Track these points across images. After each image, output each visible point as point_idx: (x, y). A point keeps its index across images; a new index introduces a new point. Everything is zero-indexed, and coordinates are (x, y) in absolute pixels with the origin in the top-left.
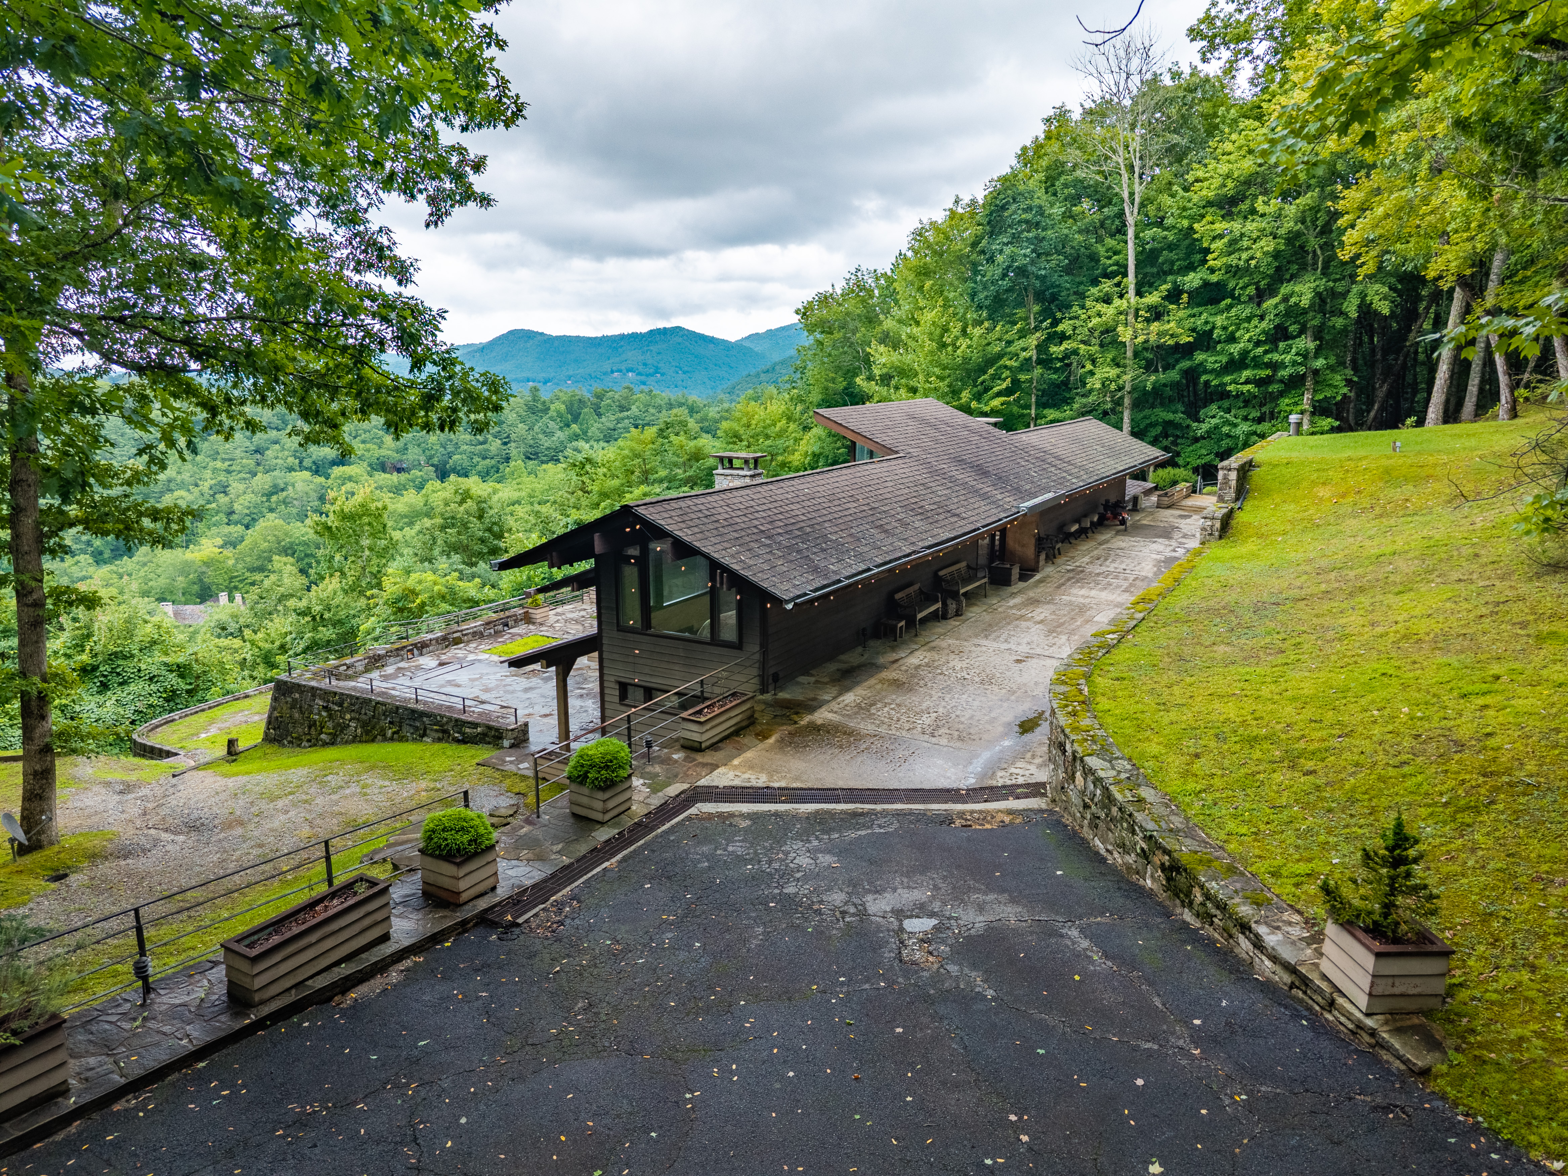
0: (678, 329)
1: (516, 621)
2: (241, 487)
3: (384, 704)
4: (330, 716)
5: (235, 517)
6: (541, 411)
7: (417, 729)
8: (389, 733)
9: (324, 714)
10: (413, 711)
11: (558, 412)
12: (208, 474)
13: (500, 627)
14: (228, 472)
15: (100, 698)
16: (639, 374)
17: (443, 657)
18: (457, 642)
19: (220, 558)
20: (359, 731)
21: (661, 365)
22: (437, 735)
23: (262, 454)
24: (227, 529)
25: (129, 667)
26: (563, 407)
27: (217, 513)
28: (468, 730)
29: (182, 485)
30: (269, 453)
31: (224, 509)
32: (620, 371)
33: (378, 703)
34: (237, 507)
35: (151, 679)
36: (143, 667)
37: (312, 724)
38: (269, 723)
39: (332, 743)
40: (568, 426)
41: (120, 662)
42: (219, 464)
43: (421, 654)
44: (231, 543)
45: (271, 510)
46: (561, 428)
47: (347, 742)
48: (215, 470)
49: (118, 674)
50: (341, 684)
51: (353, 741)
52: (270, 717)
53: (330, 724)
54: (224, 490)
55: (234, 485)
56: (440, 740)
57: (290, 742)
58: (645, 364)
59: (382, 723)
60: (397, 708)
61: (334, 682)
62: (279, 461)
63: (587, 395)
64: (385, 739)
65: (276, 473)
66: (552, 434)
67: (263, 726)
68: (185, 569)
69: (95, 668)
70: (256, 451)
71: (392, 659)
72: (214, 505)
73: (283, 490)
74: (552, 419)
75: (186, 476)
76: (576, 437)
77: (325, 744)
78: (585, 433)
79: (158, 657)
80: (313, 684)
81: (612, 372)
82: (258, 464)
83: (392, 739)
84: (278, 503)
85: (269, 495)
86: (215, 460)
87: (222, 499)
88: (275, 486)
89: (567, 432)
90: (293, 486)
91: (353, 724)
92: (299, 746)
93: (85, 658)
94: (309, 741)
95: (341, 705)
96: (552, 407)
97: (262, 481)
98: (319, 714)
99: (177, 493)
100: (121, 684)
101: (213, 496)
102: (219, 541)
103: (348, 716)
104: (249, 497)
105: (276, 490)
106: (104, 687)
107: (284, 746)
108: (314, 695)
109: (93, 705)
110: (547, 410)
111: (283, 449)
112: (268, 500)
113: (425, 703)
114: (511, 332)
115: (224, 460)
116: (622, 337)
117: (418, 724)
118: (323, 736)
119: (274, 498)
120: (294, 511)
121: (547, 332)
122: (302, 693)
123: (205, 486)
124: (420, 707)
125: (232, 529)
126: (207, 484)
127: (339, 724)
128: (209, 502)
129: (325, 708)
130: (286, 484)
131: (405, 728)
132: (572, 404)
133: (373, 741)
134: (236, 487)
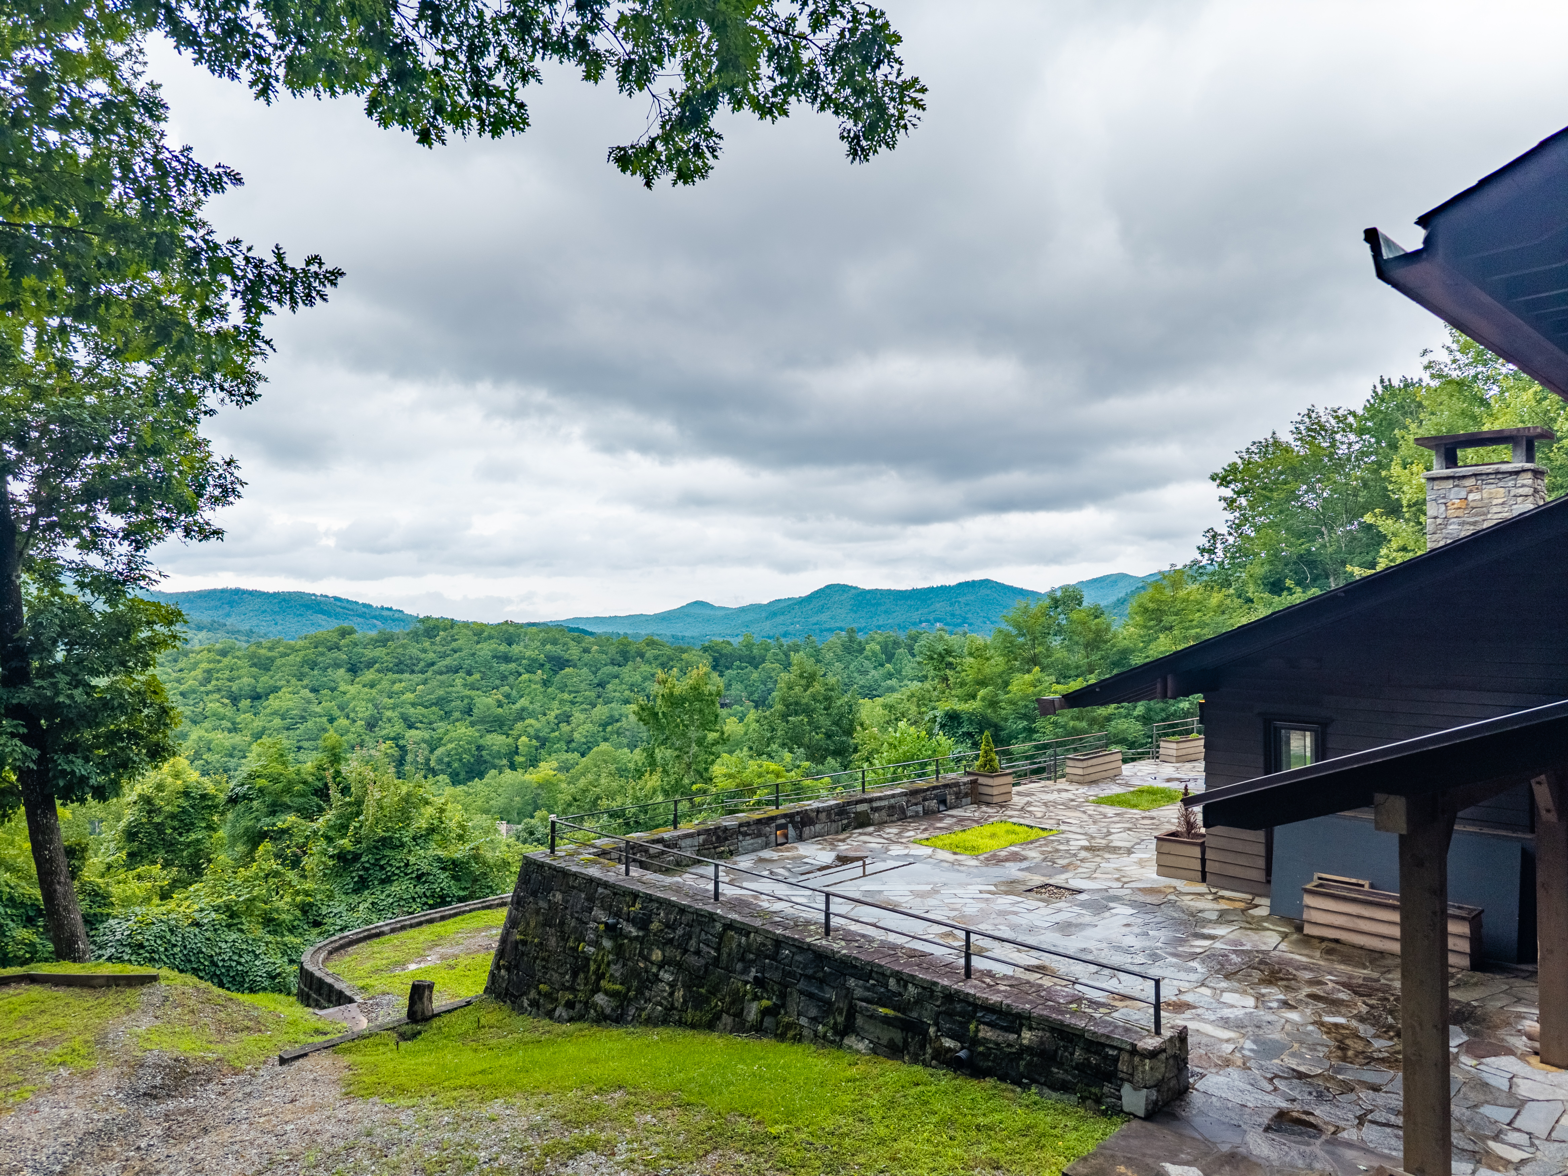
0: (986, 583)
1: (958, 796)
2: (582, 717)
3: (744, 930)
4: (619, 951)
5: (574, 745)
6: (857, 651)
7: (827, 1008)
8: (753, 1011)
9: (607, 944)
10: (821, 957)
11: (873, 652)
12: (556, 703)
13: (933, 804)
14: (573, 703)
15: (354, 899)
16: (947, 624)
17: (842, 847)
18: (862, 822)
19: (554, 779)
20: (679, 994)
21: (969, 615)
22: (887, 1035)
23: (604, 688)
24: (565, 756)
25: (397, 857)
26: (878, 647)
27: (559, 740)
28: (985, 1032)
29: (533, 715)
30: (609, 687)
31: (565, 737)
32: (928, 621)
33: (730, 926)
34: (576, 735)
35: (419, 877)
36: (412, 860)
37: (580, 965)
38: (501, 954)
39: (617, 1019)
40: (882, 665)
41: (387, 852)
42: (566, 696)
43: (800, 838)
44: (565, 768)
45: (606, 740)
46: (875, 668)
47: (651, 1022)
48: (562, 702)
49: (382, 868)
50: (650, 876)
51: (664, 1021)
52: (504, 941)
53: (616, 970)
54: (566, 718)
55: (577, 715)
56: (894, 1051)
57: (534, 1004)
58: (953, 615)
59: (736, 982)
60: (779, 943)
61: (635, 872)
62: (617, 694)
63: (902, 636)
64: (741, 1027)
65: (612, 705)
66: (866, 673)
67: (488, 960)
68: (522, 789)
69: (356, 857)
70: (598, 685)
71: (748, 842)
72: (557, 733)
73: (617, 721)
74: (866, 658)
75: (537, 706)
76: (890, 676)
77: (602, 1019)
78: (899, 672)
79: (434, 850)
80: (594, 872)
81: (921, 622)
82: (599, 697)
83: (758, 1030)
84: (612, 733)
85: (604, 725)
86: (563, 692)
87: (564, 727)
88: (612, 717)
89: (882, 671)
90: (627, 717)
91: (667, 977)
92: (550, 1014)
93: (345, 843)
94: (570, 1005)
95: (643, 923)
96: (868, 647)
97: (601, 711)
98: (597, 944)
99: (528, 721)
100: (383, 882)
101: (557, 724)
102: (555, 764)
103: (657, 955)
104: (588, 726)
105: (612, 720)
106: (362, 885)
107: (521, 1010)
108: (591, 899)
109: (343, 908)
110: (862, 650)
111: (621, 683)
112: (604, 730)
113: (849, 937)
114: (828, 587)
115: (570, 692)
116: (931, 590)
117: (831, 995)
118: (600, 999)
119: (609, 729)
120: (625, 741)
121: (861, 586)
122: (567, 890)
123: (551, 715)
124: (839, 947)
125: (570, 756)
126: (553, 714)
127: (635, 973)
128: (553, 731)
129: (611, 930)
130: (621, 715)
131: (795, 1002)
132: (887, 645)
133: (711, 1026)
134: (578, 716)
